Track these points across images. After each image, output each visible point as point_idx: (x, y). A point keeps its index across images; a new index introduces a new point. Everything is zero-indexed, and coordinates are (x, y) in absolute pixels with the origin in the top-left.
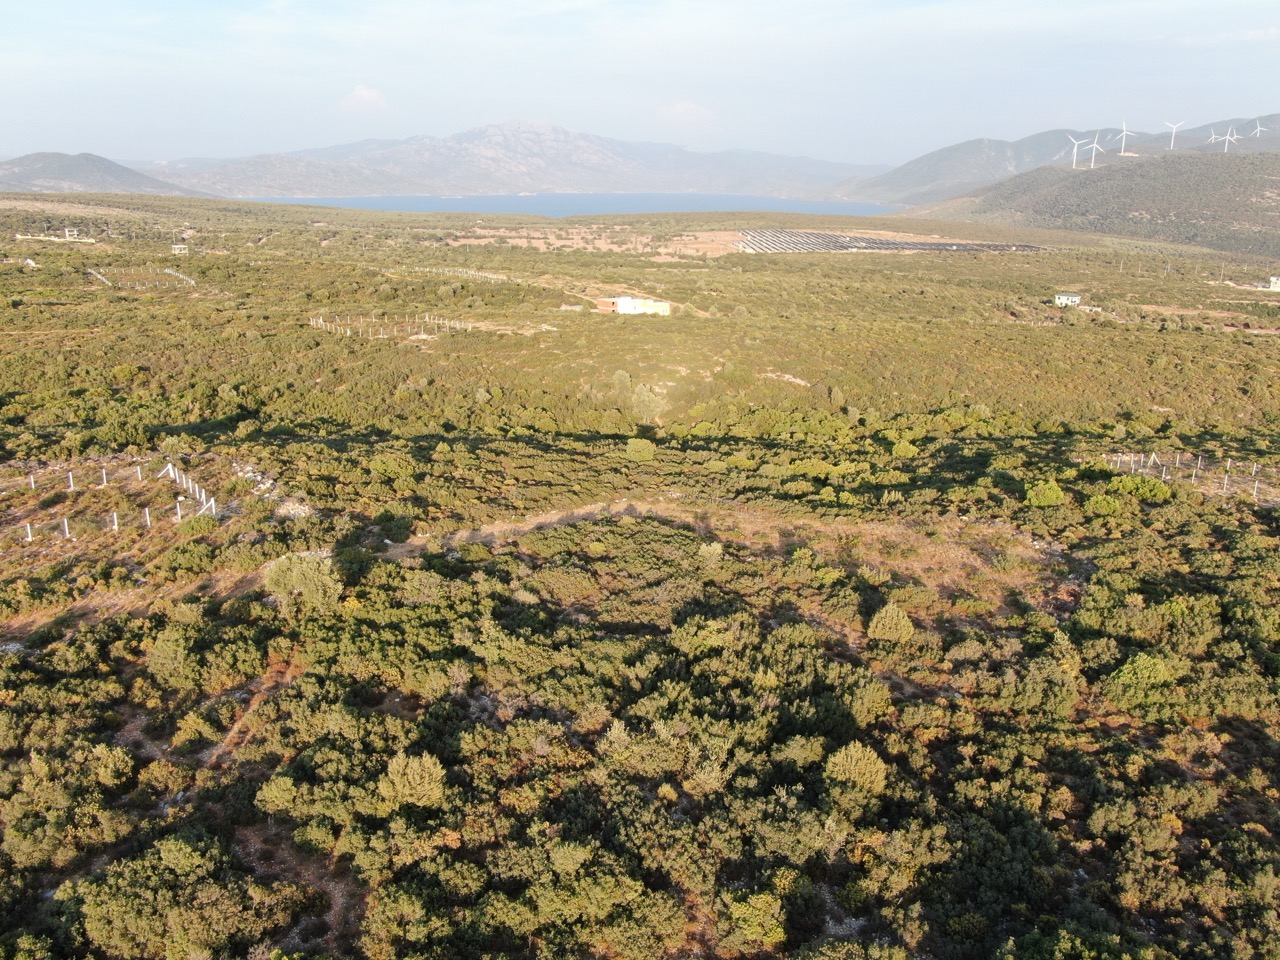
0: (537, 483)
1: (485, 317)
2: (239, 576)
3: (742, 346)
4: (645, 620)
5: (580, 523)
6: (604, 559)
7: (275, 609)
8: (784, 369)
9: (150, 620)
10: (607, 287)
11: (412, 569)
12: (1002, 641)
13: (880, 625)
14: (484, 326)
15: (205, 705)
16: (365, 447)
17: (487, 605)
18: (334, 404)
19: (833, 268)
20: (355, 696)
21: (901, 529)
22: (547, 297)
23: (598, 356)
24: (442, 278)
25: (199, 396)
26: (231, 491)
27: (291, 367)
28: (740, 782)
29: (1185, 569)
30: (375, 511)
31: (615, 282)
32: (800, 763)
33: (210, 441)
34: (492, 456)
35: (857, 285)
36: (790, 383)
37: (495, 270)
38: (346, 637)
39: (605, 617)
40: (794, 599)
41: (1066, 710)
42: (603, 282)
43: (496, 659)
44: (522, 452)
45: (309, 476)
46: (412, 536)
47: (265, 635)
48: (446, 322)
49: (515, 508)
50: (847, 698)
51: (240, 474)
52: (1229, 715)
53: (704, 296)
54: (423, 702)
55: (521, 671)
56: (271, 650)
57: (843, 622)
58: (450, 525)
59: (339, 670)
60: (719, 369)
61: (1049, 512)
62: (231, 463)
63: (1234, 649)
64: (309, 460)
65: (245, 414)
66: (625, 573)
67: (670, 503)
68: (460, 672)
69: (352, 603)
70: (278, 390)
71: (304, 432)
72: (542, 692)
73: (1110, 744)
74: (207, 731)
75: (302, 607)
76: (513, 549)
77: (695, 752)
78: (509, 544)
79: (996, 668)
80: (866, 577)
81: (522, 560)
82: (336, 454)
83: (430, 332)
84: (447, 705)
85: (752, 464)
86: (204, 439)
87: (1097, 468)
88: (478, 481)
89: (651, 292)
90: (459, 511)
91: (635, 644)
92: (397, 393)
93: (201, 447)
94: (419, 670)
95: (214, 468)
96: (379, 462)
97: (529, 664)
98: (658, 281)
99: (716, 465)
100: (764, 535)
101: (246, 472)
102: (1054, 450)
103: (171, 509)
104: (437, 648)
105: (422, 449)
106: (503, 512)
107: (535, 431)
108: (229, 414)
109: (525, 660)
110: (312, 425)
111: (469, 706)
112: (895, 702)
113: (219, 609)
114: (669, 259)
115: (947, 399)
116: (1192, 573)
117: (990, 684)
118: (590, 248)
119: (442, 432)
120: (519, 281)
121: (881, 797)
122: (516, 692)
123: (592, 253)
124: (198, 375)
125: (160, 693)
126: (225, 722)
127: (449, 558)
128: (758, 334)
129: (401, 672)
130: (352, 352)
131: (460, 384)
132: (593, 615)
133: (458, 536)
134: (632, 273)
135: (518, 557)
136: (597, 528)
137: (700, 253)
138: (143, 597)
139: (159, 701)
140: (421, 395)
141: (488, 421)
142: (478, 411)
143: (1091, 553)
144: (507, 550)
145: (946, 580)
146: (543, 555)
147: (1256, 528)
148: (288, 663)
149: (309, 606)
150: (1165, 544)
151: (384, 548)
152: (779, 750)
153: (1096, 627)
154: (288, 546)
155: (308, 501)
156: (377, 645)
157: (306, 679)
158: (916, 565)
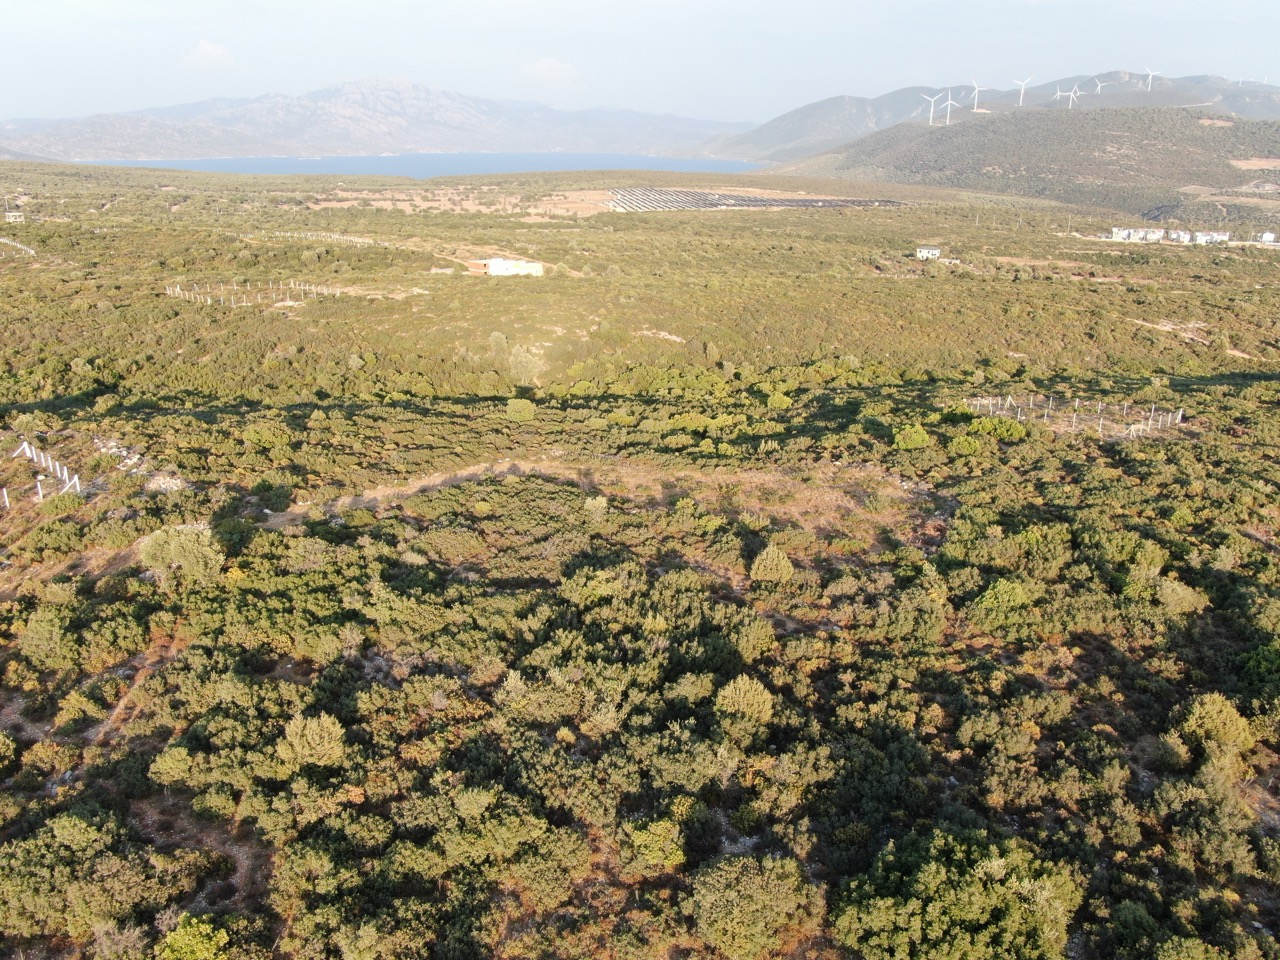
0: (418, 447)
1: (353, 282)
2: (111, 553)
3: (617, 305)
4: (535, 574)
5: (464, 484)
6: (490, 518)
7: (154, 584)
8: (659, 326)
9: (19, 602)
10: (478, 249)
11: (294, 536)
12: (875, 576)
13: (762, 567)
14: (353, 291)
15: (87, 684)
16: (236, 418)
17: (375, 568)
18: (198, 375)
19: (703, 226)
20: (246, 665)
21: (778, 476)
22: (416, 261)
23: (473, 318)
24: (305, 243)
25: (50, 371)
26: (96, 468)
27: (149, 338)
28: (636, 720)
29: (1039, 501)
30: (251, 481)
31: (485, 244)
32: (691, 699)
33: (67, 417)
34: (370, 422)
35: (727, 242)
36: (666, 340)
37: (361, 234)
38: (231, 608)
39: (495, 574)
40: (678, 547)
41: (935, 635)
42: (474, 244)
43: (388, 620)
44: (400, 417)
45: (179, 449)
46: (292, 504)
47: (145, 611)
48: (313, 287)
49: (397, 472)
50: (733, 636)
51: (104, 450)
52: (1080, 631)
53: (577, 256)
54: (316, 666)
55: (414, 630)
56: (152, 625)
57: (728, 567)
58: (332, 491)
59: (227, 640)
60: (595, 328)
61: (915, 454)
62: (92, 439)
63: (1083, 571)
64: (177, 433)
65: (102, 388)
66: (511, 531)
67: (553, 461)
68: (352, 635)
69: (236, 574)
70: (137, 363)
71: (169, 405)
72: (436, 648)
73: (976, 663)
74: (92, 709)
75: (182, 581)
76: (398, 512)
77: (590, 696)
78: (393, 508)
79: (871, 601)
80: (747, 522)
81: (408, 523)
82: (205, 426)
83: (296, 298)
84: (341, 668)
85: (632, 420)
86: (60, 416)
87: (958, 412)
88: (357, 447)
89: (523, 253)
90: (340, 477)
91: (525, 598)
92: (266, 362)
93: (57, 424)
94: (310, 635)
95: (74, 445)
96: (252, 431)
97: (422, 622)
98: (529, 242)
99: (597, 422)
100: (647, 488)
101: (110, 447)
102: (919, 396)
103: (31, 489)
104: (327, 613)
105: (297, 418)
106: (386, 476)
107: (412, 395)
108: (85, 389)
109: (417, 619)
110: (176, 398)
111: (364, 668)
112: (779, 638)
113: (93, 588)
114: (539, 220)
115: (817, 351)
116: (1045, 504)
117: (866, 615)
118: (458, 210)
119: (316, 400)
120: (387, 244)
121: (769, 726)
122: (410, 650)
123: (460, 215)
124: (47, 349)
125: (37, 675)
126: (109, 700)
127: (333, 524)
128: (632, 293)
129: (291, 638)
130: (215, 321)
131: (332, 350)
132: (483, 572)
133: (340, 502)
134: (504, 235)
135: (403, 520)
136: (481, 488)
137: (571, 213)
138: (9, 580)
139: (36, 683)
140: (291, 363)
141: (363, 387)
142: (351, 378)
143: (955, 490)
144: (391, 513)
145: (822, 522)
146: (428, 517)
147: (1101, 461)
148: (171, 637)
149: (190, 578)
150: (1021, 479)
151: (264, 518)
152: (671, 688)
153: (961, 558)
154: (162, 520)
155: (179, 475)
156: (265, 614)
157: (192, 652)
158: (793, 509)
